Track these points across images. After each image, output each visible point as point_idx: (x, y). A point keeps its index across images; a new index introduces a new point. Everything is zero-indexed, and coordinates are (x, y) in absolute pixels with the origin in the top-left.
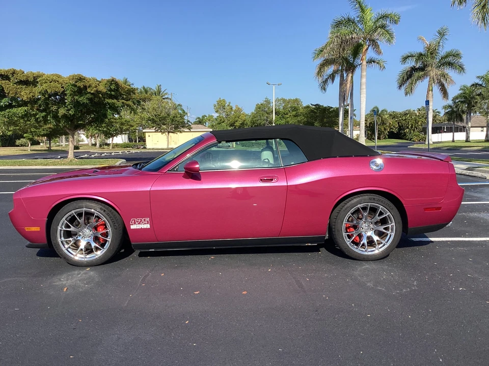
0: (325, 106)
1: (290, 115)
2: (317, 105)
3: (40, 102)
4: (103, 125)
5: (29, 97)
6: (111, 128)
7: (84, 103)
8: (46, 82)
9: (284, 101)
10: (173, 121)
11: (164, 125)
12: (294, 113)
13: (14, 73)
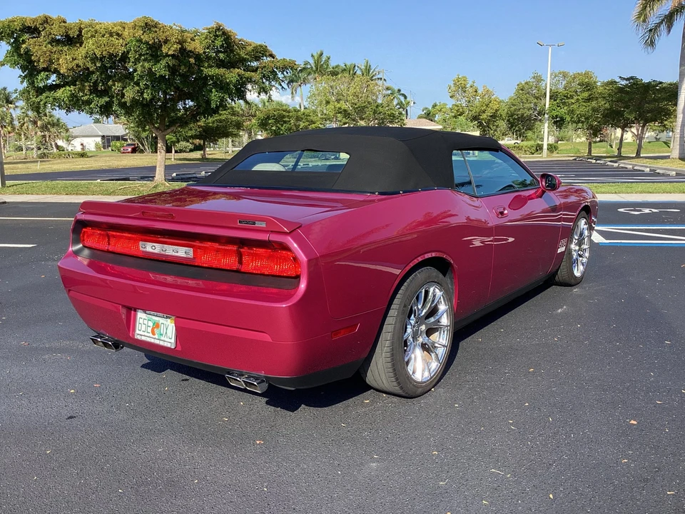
0: (646, 80)
1: (578, 99)
2: (632, 78)
3: (94, 77)
4: (270, 122)
5: (70, 67)
6: (282, 126)
7: (161, 76)
8: (93, 36)
9: (565, 75)
10: (375, 113)
11: (362, 119)
12: (586, 95)
13: (46, 20)
